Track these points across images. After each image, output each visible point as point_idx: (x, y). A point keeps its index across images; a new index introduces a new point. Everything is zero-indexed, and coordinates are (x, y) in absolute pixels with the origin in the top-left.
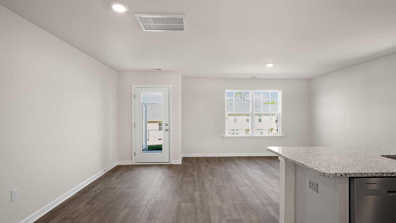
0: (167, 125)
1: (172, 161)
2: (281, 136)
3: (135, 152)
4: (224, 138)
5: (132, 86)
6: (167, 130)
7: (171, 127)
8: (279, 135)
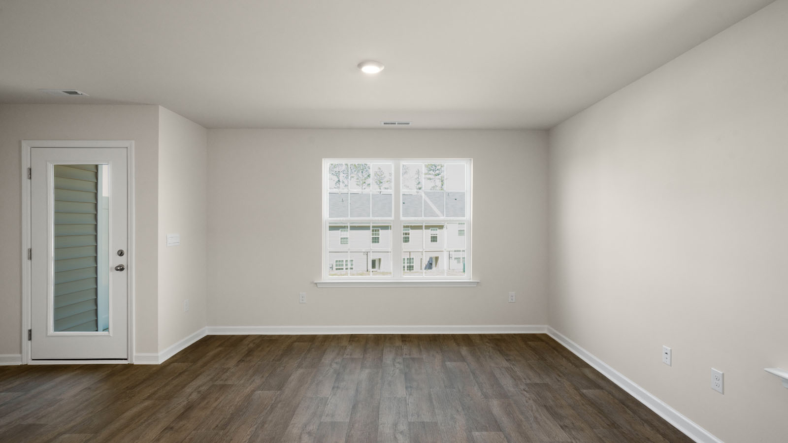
0: (121, 253)
1: (134, 354)
2: (471, 281)
3: (30, 331)
4: (318, 286)
5: (23, 142)
6: (122, 269)
7: (132, 260)
8: (467, 277)
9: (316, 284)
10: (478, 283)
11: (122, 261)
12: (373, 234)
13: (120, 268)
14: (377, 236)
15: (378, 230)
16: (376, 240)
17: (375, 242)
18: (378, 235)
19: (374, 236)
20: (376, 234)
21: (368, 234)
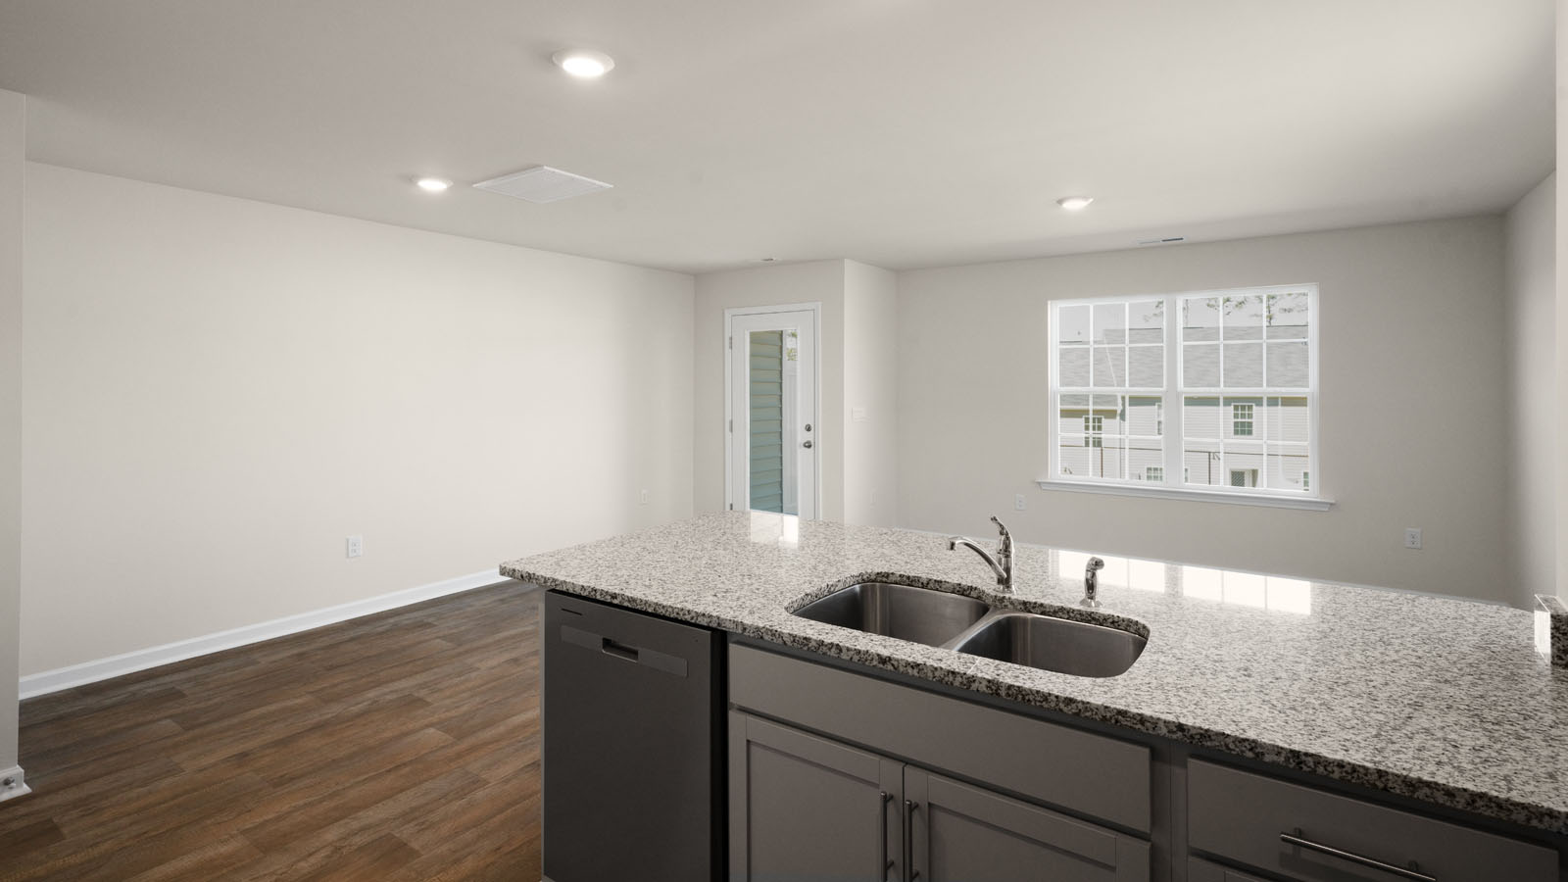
0: (808, 428)
2: (1318, 500)
4: (1044, 488)
5: (726, 311)
6: (810, 446)
7: (819, 437)
8: (1311, 493)
9: (1039, 483)
10: (1331, 504)
11: (809, 437)
12: (1236, 416)
13: (808, 445)
14: (1247, 420)
15: (1250, 407)
16: (1243, 429)
17: (1243, 433)
18: (1250, 416)
19: (1239, 420)
20: (1243, 416)
21: (1225, 415)
